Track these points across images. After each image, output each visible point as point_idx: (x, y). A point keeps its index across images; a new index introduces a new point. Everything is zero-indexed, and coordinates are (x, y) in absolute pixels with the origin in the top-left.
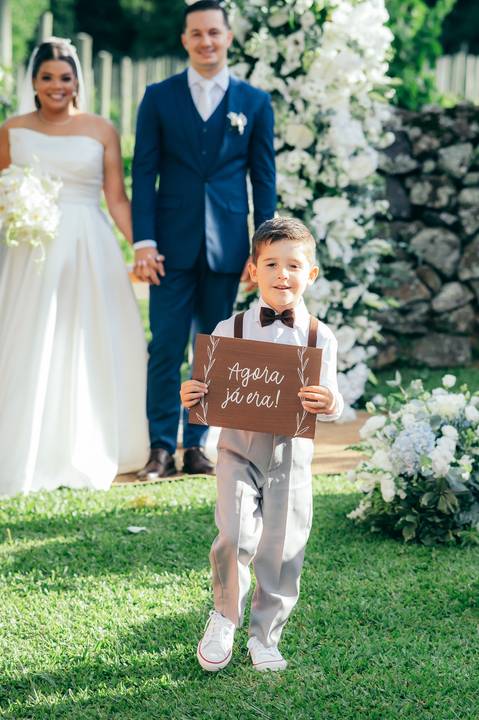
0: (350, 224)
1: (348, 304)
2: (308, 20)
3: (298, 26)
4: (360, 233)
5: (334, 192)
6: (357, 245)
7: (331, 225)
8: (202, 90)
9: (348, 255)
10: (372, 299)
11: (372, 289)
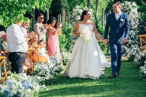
0: (134, 33)
1: (134, 42)
2: (128, 10)
3: (127, 11)
4: (135, 34)
5: (132, 30)
6: (135, 36)
7: (132, 33)
8: (116, 15)
9: (134, 37)
10: (137, 42)
11: (137, 41)
